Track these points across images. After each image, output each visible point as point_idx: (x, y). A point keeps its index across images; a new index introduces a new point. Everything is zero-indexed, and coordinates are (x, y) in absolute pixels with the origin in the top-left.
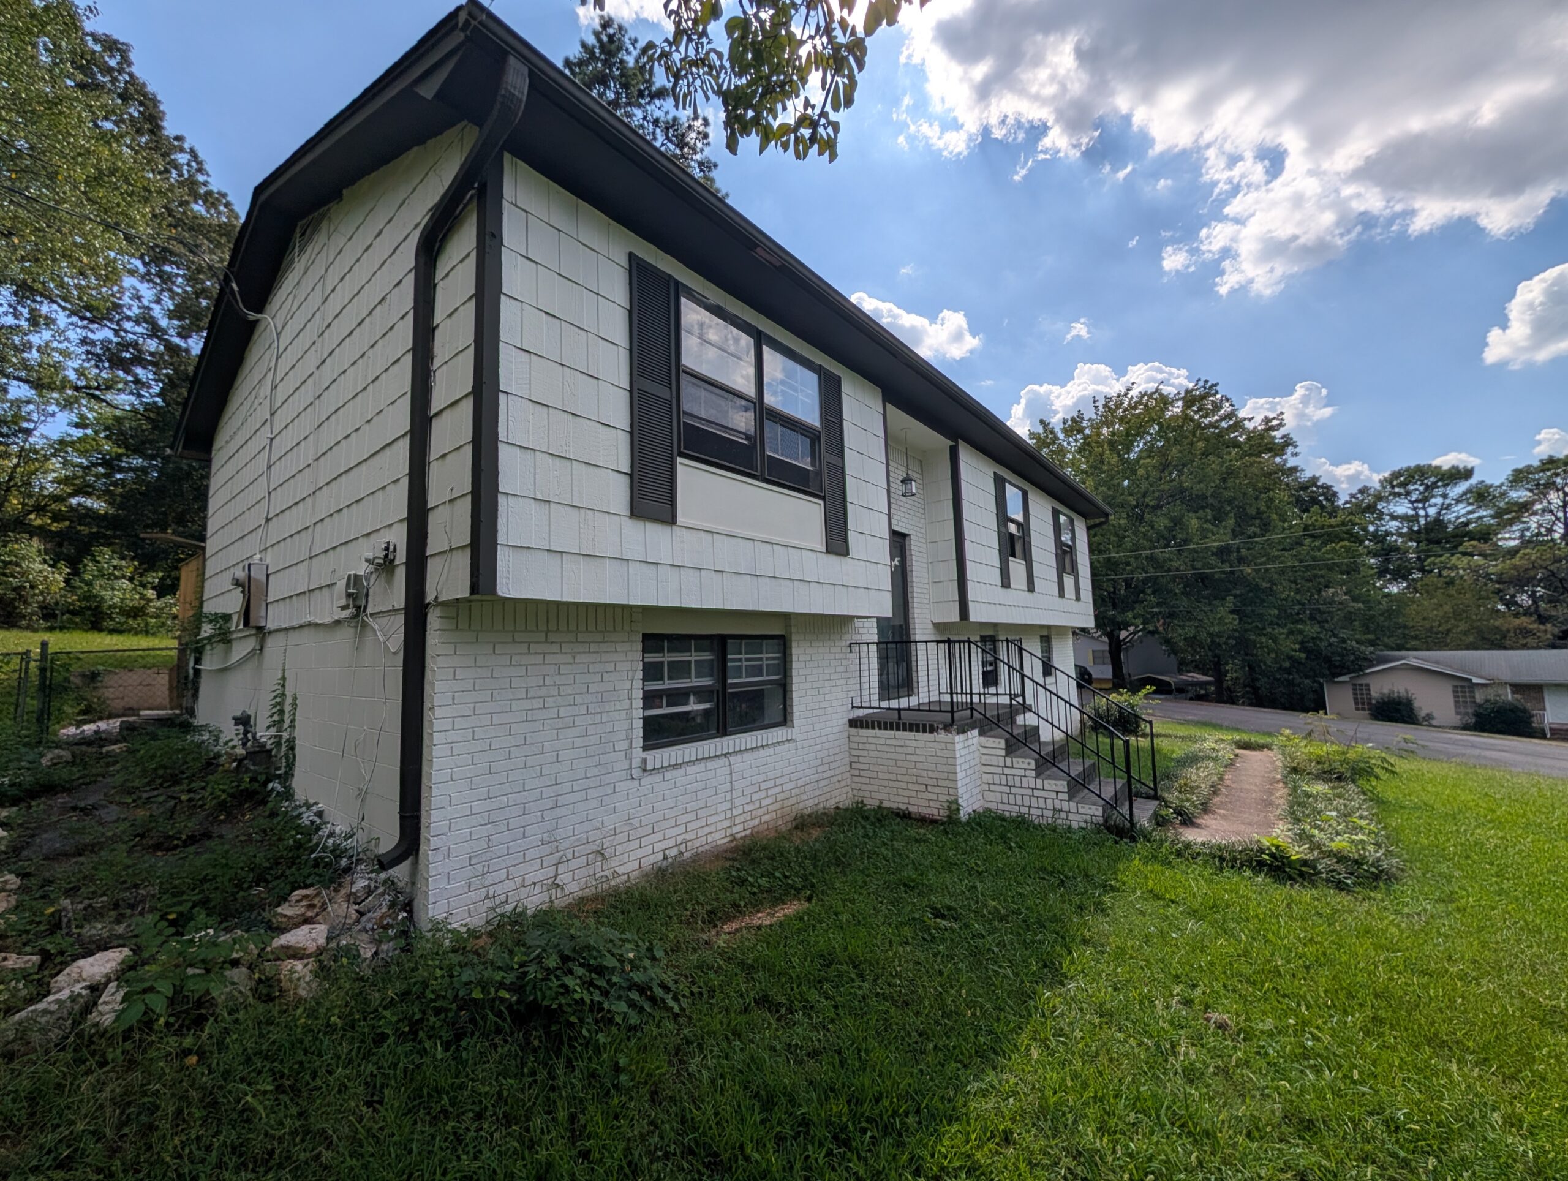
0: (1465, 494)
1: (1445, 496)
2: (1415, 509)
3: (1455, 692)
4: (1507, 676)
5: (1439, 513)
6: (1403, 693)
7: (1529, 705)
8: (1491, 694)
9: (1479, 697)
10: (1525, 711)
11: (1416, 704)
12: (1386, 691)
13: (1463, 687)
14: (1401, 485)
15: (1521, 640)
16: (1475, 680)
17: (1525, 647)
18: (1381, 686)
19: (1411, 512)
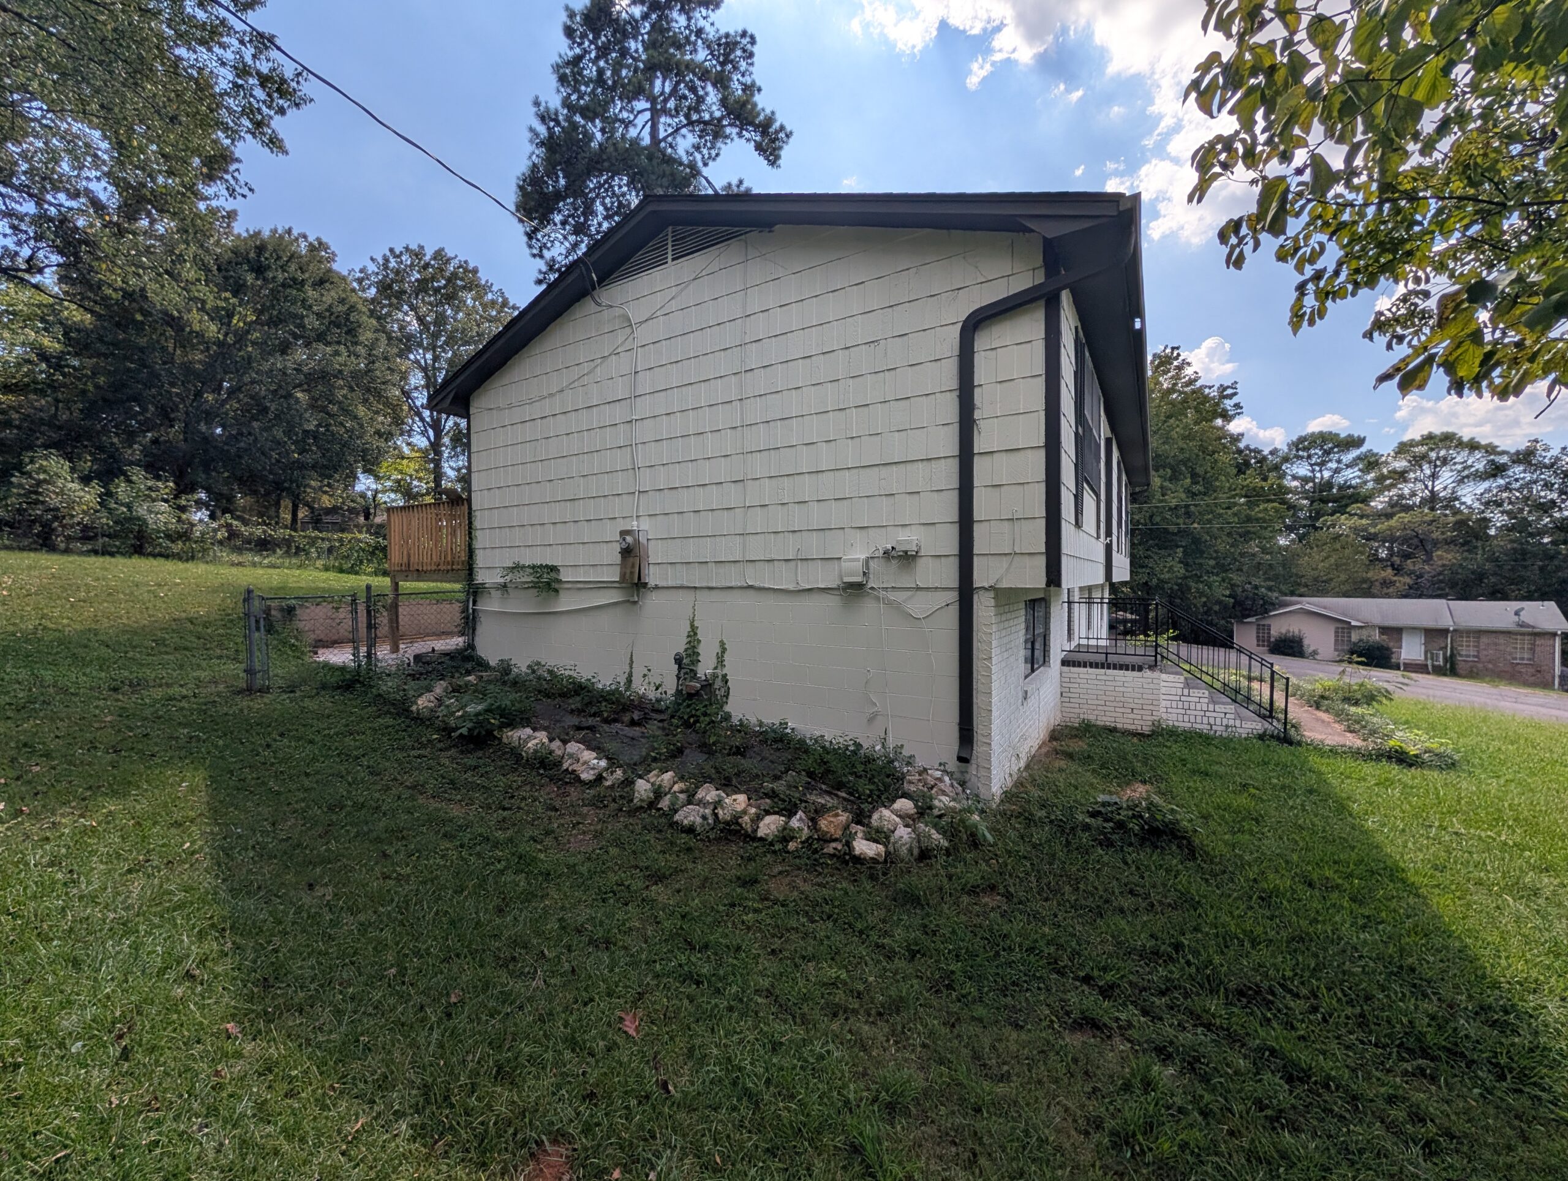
0: (1355, 460)
1: (1339, 461)
2: (1313, 471)
3: (1336, 632)
4: (1377, 620)
5: (1332, 477)
6: (1297, 632)
7: (1391, 644)
8: (1364, 634)
9: (1354, 637)
10: (1388, 649)
11: (1306, 642)
12: (1284, 631)
13: (1343, 628)
14: (1304, 449)
15: (1384, 589)
16: (1354, 623)
17: (1388, 596)
18: (1280, 626)
19: (1310, 474)
